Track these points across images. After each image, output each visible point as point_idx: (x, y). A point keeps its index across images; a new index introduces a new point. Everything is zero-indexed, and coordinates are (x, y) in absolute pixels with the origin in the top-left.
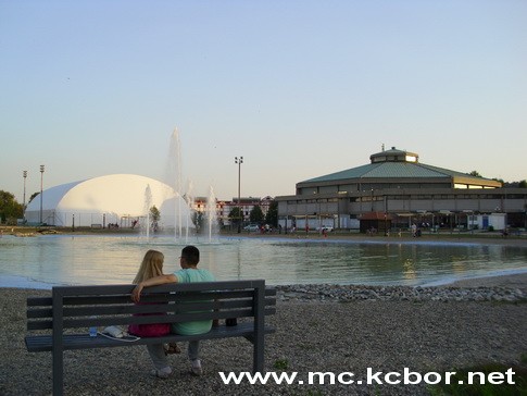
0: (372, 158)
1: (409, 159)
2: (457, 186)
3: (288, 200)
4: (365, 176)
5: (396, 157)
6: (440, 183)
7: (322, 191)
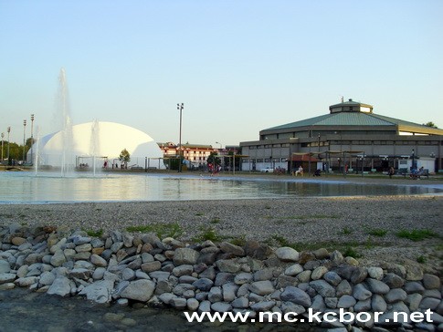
0: (331, 108)
1: (362, 109)
2: (401, 134)
3: (250, 145)
4: (318, 124)
5: (352, 108)
6: (387, 130)
7: (281, 137)
